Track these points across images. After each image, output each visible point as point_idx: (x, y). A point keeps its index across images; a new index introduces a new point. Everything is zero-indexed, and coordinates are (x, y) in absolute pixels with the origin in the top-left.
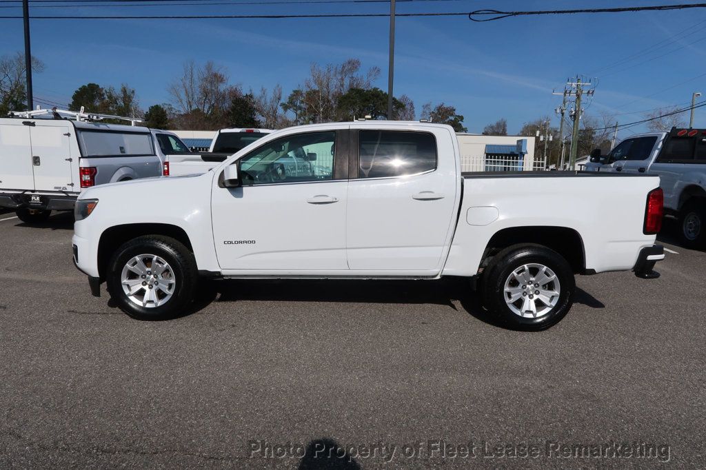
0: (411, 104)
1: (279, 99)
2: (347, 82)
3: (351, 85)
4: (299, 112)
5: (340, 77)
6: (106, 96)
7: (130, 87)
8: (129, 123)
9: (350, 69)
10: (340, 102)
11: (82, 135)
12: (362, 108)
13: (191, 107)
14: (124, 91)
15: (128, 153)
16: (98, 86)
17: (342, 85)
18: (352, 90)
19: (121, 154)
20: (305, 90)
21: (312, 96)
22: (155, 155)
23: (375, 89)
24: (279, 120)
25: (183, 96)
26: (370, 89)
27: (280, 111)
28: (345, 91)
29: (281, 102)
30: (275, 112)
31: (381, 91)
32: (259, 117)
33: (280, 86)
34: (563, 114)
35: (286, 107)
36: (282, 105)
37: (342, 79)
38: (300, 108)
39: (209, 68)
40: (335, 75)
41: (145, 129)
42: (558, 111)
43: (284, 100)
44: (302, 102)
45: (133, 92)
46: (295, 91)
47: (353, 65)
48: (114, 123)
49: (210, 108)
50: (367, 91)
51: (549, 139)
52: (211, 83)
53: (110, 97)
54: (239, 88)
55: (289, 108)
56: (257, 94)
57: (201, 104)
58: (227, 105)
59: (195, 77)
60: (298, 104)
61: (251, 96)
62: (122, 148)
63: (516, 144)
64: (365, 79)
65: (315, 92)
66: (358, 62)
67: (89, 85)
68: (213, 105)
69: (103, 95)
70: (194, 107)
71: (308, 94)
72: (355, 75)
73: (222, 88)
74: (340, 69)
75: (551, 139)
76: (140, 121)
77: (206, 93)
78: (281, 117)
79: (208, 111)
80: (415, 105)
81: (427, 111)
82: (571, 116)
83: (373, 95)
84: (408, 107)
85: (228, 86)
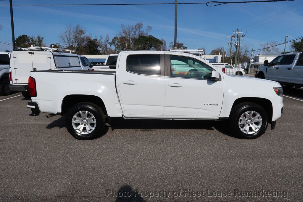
0: (165, 42)
1: (108, 41)
2: (137, 33)
3: (139, 34)
4: (116, 46)
5: (134, 31)
6: (30, 40)
7: (41, 36)
8: (69, 52)
9: (139, 27)
10: (135, 42)
11: (56, 58)
12: (145, 44)
13: (69, 44)
14: (39, 38)
15: (72, 66)
16: (27, 36)
17: (135, 34)
18: (140, 36)
19: (69, 66)
20: (119, 36)
21: (122, 39)
22: (80, 66)
23: (150, 36)
24: (108, 50)
25: (66, 40)
26: (147, 36)
27: (109, 46)
28: (137, 37)
29: (108, 42)
30: (106, 46)
31: (153, 37)
32: (99, 49)
33: (108, 35)
34: (231, 45)
35: (111, 44)
36: (109, 43)
37: (135, 32)
38: (117, 44)
39: (77, 27)
40: (132, 30)
41: (76, 55)
42: (229, 44)
43: (110, 41)
44: (118, 42)
45: (43, 38)
46: (115, 37)
47: (140, 25)
48: (66, 52)
49: (78, 45)
50: (147, 37)
51: (224, 56)
52: (78, 34)
53: (32, 41)
54: (90, 36)
55: (112, 44)
56: (98, 39)
57: (74, 43)
58: (85, 43)
59: (72, 32)
60: (116, 43)
61: (96, 40)
62: (69, 64)
63: (213, 58)
64: (145, 31)
65: (124, 37)
66: (142, 24)
67: (23, 35)
68: (79, 44)
69: (29, 40)
70: (71, 44)
71: (121, 38)
72: (141, 30)
73: (83, 36)
74: (134, 27)
75: (225, 56)
76: (74, 51)
77: (76, 38)
78: (109, 48)
79: (77, 47)
80: (166, 42)
81: (172, 45)
82: (235, 46)
83: (149, 38)
84: (164, 43)
85: (85, 35)
